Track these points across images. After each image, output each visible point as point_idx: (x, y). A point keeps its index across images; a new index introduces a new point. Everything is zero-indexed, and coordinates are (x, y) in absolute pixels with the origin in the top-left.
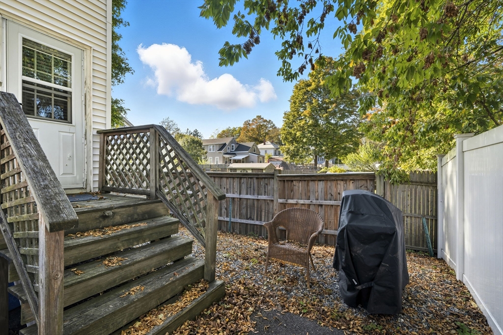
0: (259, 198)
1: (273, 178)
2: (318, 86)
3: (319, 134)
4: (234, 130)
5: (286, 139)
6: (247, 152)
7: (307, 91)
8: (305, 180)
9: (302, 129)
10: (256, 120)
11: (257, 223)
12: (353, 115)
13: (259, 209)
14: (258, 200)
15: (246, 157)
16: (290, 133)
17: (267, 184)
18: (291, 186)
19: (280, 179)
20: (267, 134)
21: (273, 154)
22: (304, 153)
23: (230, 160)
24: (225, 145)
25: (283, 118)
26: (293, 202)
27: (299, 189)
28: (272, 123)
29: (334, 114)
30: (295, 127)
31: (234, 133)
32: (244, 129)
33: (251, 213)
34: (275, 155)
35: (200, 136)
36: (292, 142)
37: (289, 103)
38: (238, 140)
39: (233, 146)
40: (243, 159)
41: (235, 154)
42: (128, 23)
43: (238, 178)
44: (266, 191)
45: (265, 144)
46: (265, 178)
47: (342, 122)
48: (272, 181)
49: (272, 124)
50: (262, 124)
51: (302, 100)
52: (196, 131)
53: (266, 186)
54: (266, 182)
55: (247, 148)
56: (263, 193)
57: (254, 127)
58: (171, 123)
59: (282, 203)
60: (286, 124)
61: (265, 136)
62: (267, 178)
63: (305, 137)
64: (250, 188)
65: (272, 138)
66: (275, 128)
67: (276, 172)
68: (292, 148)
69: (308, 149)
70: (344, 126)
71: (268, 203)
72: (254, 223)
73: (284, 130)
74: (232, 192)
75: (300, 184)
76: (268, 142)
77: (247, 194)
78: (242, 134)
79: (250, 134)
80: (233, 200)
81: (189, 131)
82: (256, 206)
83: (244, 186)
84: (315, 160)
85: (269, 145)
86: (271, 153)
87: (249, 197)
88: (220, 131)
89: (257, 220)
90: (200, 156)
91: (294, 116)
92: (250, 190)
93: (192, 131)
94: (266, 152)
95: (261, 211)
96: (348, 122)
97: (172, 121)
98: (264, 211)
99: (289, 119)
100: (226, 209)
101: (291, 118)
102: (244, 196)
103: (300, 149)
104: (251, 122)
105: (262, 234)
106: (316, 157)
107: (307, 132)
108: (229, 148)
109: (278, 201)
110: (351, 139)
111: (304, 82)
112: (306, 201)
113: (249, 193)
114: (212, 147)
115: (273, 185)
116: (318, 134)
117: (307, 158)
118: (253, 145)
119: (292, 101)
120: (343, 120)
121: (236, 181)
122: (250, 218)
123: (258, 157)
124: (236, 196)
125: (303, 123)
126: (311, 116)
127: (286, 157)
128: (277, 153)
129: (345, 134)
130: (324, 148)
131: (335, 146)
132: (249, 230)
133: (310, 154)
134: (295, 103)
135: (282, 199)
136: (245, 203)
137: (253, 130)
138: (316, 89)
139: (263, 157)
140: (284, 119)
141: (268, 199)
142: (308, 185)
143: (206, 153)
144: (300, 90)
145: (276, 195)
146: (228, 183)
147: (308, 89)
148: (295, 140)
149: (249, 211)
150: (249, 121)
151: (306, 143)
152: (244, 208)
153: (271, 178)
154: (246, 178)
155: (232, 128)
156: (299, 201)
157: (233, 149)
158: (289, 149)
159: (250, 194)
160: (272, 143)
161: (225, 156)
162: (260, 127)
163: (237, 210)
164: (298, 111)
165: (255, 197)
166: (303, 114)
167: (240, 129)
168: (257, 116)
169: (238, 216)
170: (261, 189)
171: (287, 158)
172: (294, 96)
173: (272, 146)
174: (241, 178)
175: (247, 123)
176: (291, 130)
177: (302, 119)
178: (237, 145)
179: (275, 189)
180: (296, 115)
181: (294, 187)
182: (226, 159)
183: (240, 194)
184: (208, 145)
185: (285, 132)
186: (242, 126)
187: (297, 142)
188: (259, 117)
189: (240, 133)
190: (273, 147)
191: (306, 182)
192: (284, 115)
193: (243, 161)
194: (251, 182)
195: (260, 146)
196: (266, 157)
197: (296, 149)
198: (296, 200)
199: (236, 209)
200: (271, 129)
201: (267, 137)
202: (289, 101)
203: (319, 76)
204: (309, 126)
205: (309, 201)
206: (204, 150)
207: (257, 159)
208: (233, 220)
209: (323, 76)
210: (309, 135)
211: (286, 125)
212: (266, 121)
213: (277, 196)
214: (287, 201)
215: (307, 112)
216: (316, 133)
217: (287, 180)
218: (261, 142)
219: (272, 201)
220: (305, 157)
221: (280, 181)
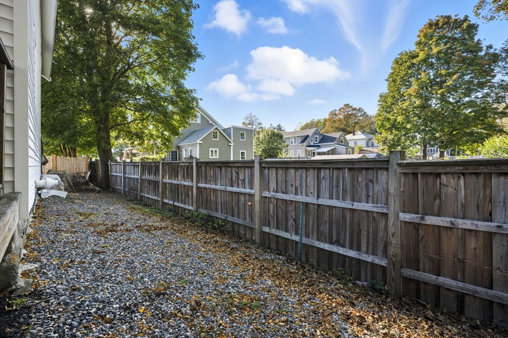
0: (354, 207)
1: (387, 169)
2: (429, 56)
3: (431, 117)
4: (319, 122)
5: (383, 126)
6: (334, 143)
7: (413, 64)
8: (477, 174)
9: (405, 112)
10: (344, 109)
11: (352, 254)
12: (486, 86)
13: (356, 229)
14: (353, 211)
15: (331, 150)
16: (388, 119)
17: (372, 182)
18: (434, 185)
19: (404, 171)
20: (356, 123)
21: (364, 145)
22: (408, 143)
23: (314, 153)
24: (307, 137)
25: (379, 101)
26: (441, 224)
27: (456, 195)
28: (363, 111)
29: (454, 88)
30: (395, 111)
31: (318, 125)
32: (329, 120)
33: (338, 233)
34: (368, 146)
35: (283, 131)
36: (390, 129)
37: (387, 83)
38: (322, 132)
39: (316, 138)
40: (329, 151)
41: (319, 146)
42: (198, 5)
43: (314, 168)
44: (371, 194)
45: (354, 135)
46: (367, 169)
47: (467, 99)
48: (383, 176)
49: (363, 113)
50: (350, 113)
51: (405, 76)
52: (279, 126)
53: (371, 184)
54: (370, 177)
55: (332, 139)
56: (364, 197)
57: (341, 117)
58: (254, 118)
59: (410, 223)
60: (383, 108)
61: (354, 127)
62: (372, 168)
63: (409, 122)
64: (337, 186)
65: (364, 128)
66: (367, 116)
67: (393, 156)
68: (390, 137)
69: (414, 137)
70: (471, 104)
71: (374, 219)
72: (345, 253)
73: (380, 115)
74: (304, 193)
75: (462, 182)
76: (359, 132)
77: (331, 198)
78: (327, 125)
79: (337, 124)
80: (306, 206)
81: (272, 126)
82: (348, 222)
83: (325, 184)
84: (423, 151)
85: (359, 135)
86: (362, 144)
87: (334, 203)
88: (304, 124)
89: (351, 248)
90: (281, 150)
91: (394, 97)
92: (338, 192)
93: (275, 126)
94: (355, 143)
95: (359, 234)
96: (478, 98)
97: (254, 116)
98: (365, 233)
99: (386, 102)
100: (295, 220)
101: (389, 100)
102: (325, 201)
103: (403, 138)
104: (337, 112)
105: (363, 277)
106: (425, 147)
107: (412, 116)
108: (312, 140)
109: (398, 217)
110: (483, 120)
111: (407, 54)
112: (480, 223)
113: (334, 197)
114: (293, 140)
115: (387, 183)
116: (429, 117)
117: (411, 149)
118: (341, 136)
119: (391, 79)
120: (470, 96)
121: (312, 174)
122: (338, 243)
123: (347, 149)
124: (311, 199)
125: (406, 104)
126: (419, 95)
127: (382, 148)
128: (370, 144)
129: (473, 114)
130: (438, 135)
131: (455, 133)
132: (334, 265)
133: (417, 143)
134: (394, 81)
135: (410, 212)
136: (327, 213)
137: (340, 120)
138: (425, 60)
139: (353, 149)
140: (380, 103)
141: (375, 210)
142: (487, 185)
143: (287, 146)
144: (401, 64)
145: (394, 205)
146: (298, 178)
147: (414, 61)
148: (394, 126)
149: (334, 230)
150: (336, 111)
151: (410, 129)
152: (325, 223)
153: (380, 169)
154: (329, 168)
155: (316, 120)
156: (460, 221)
157: (316, 141)
158: (386, 139)
159: (338, 199)
160: (363, 132)
161: (307, 148)
162: (348, 117)
163: (313, 224)
164: (399, 90)
165: (347, 205)
166: (406, 93)
167: (325, 120)
168: (345, 105)
169: (315, 237)
170: (359, 189)
171: (383, 150)
172: (393, 73)
173: (363, 136)
174: (319, 169)
175: (333, 114)
176: (389, 116)
177: (405, 100)
178: (322, 136)
179: (392, 190)
180: (396, 96)
181: (444, 189)
182: (309, 152)
183: (318, 197)
184: (289, 138)
185: (380, 118)
186: (327, 117)
187: (397, 129)
188: (347, 106)
189: (325, 124)
190: (365, 137)
191: (482, 177)
192: (379, 98)
193: (328, 153)
194: (338, 177)
195: (349, 137)
196: (356, 149)
197: (396, 138)
198: (449, 219)
199: (311, 222)
200: (361, 118)
201: (357, 127)
202: (387, 80)
203: (430, 42)
204: (415, 107)
205: (492, 224)
206: (284, 142)
207: (344, 150)
208: (305, 240)
209: (437, 41)
210: (415, 119)
211: (382, 110)
212: (354, 109)
213: (397, 205)
214: (422, 218)
215: (412, 90)
216: (426, 115)
217: (423, 174)
218: (349, 133)
219: (386, 215)
220: (409, 148)
221: (405, 174)
